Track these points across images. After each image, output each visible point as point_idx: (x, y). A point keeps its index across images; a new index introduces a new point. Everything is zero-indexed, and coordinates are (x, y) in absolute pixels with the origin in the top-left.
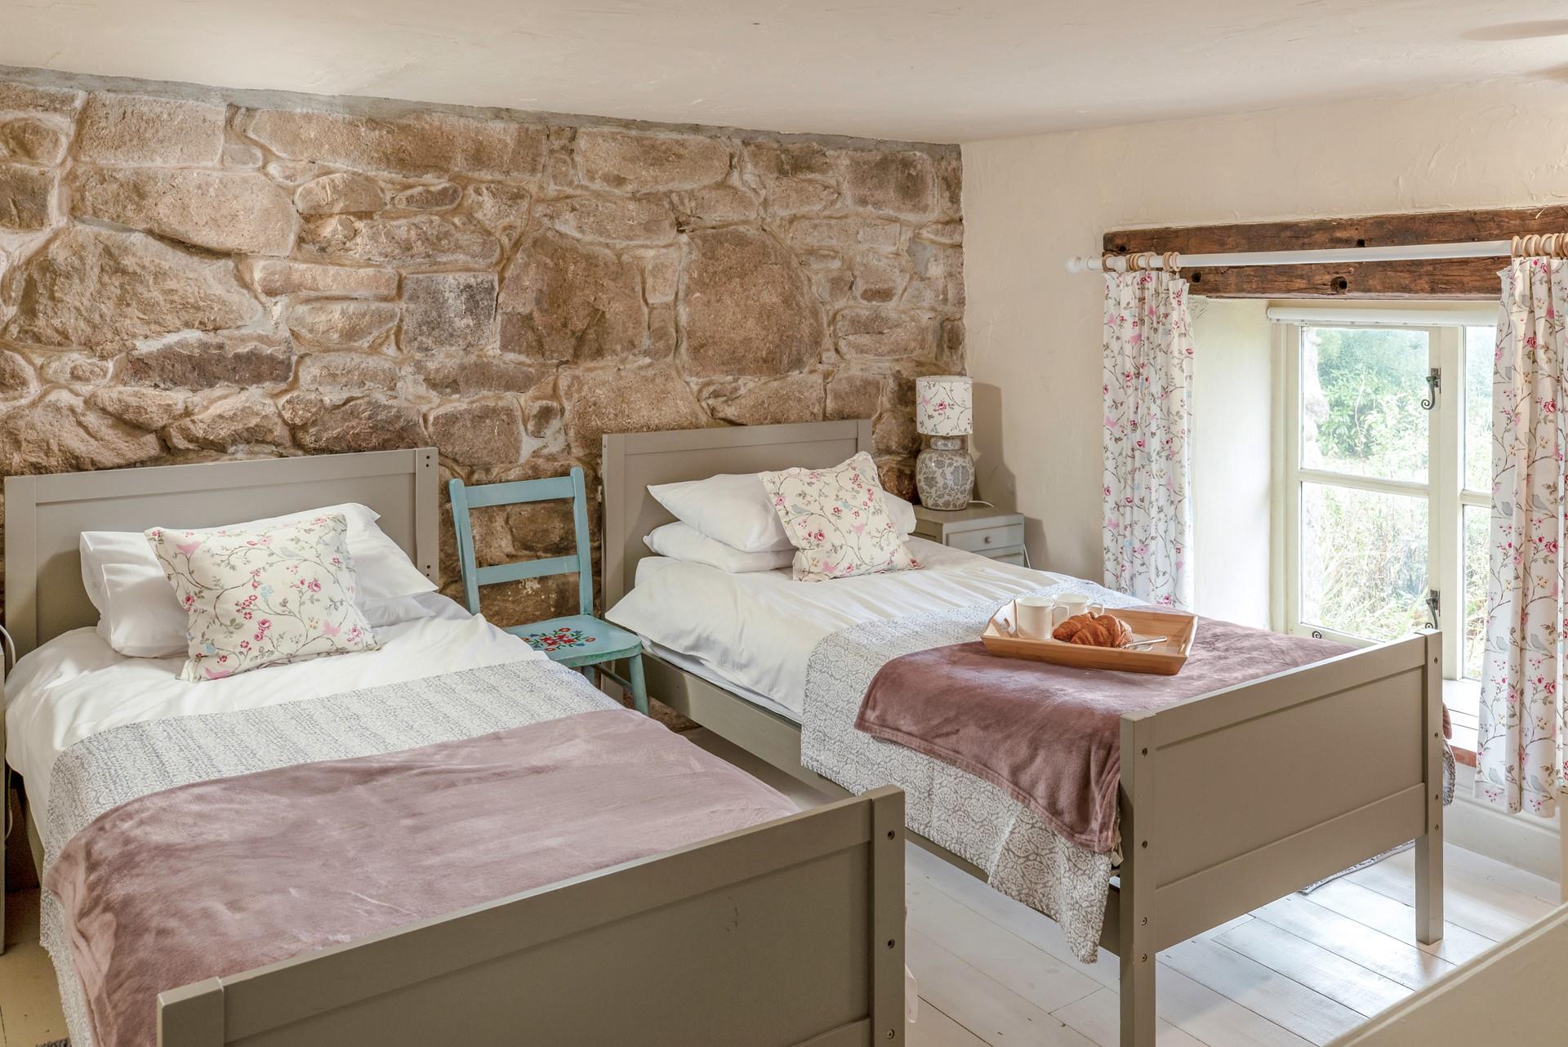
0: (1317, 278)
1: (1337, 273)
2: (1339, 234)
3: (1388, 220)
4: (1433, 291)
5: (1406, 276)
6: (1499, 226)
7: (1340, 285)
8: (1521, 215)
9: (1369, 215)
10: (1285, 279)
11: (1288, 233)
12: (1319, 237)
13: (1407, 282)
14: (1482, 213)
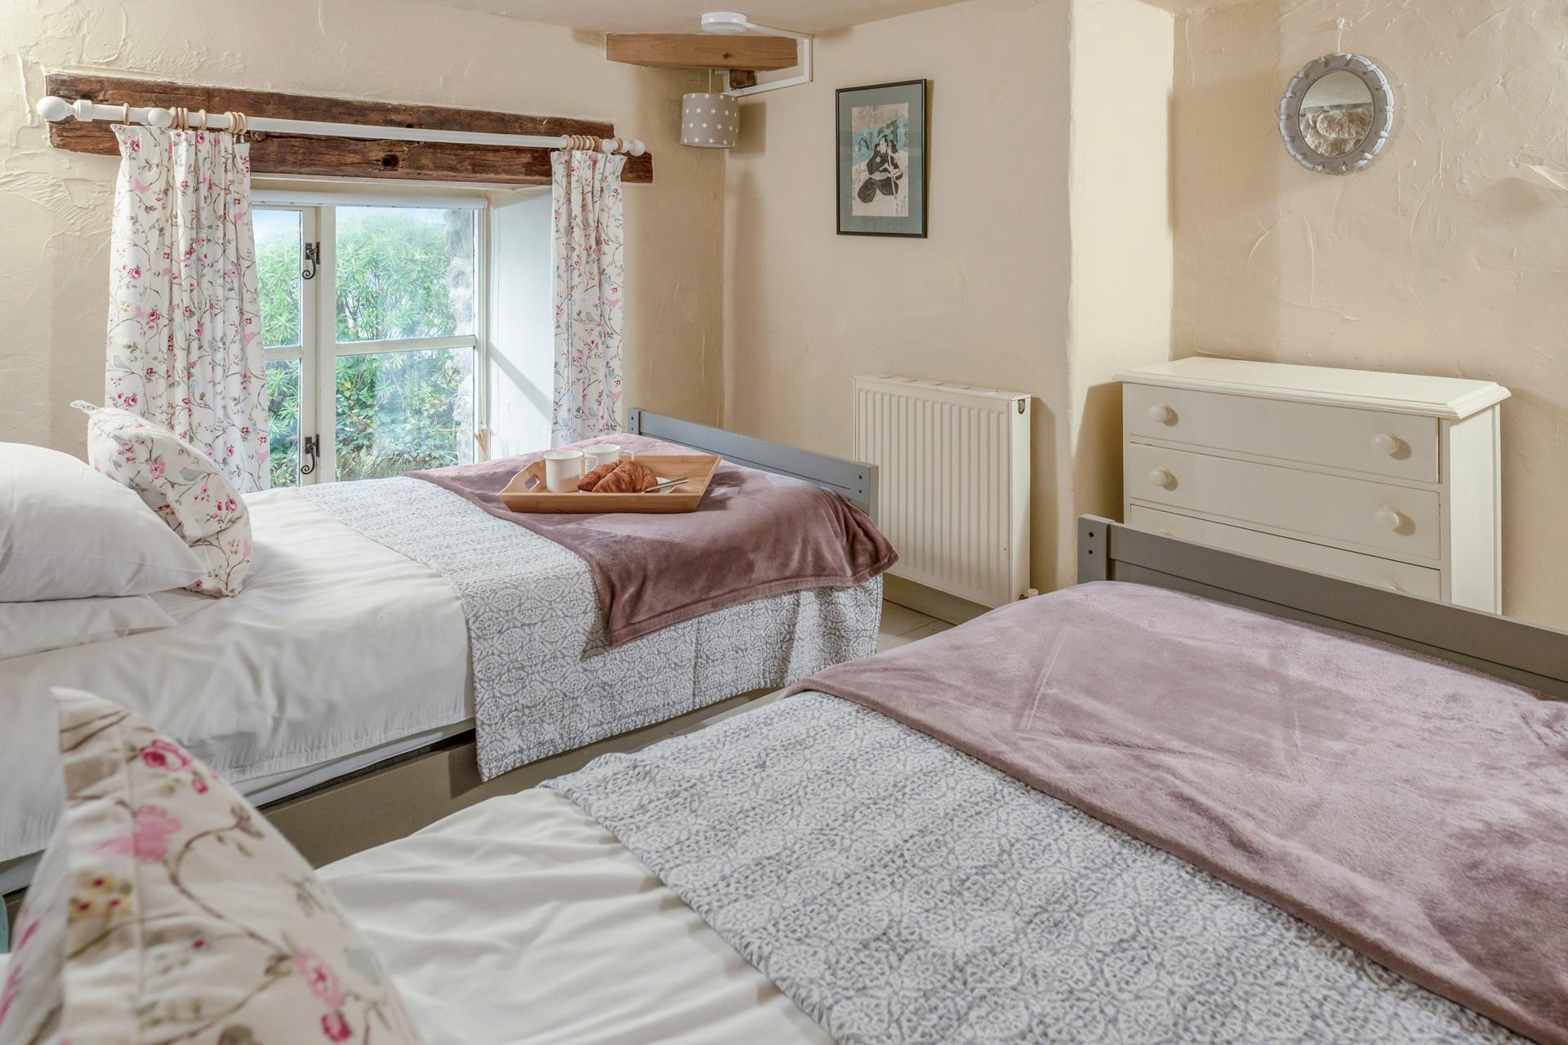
0: (372, 154)
1: (390, 151)
2: (394, 117)
3: (438, 110)
4: (474, 172)
5: (453, 158)
6: (521, 127)
7: (390, 162)
8: (533, 120)
9: (422, 104)
10: (337, 153)
11: (340, 110)
12: (373, 116)
13: (454, 163)
14: (510, 115)
